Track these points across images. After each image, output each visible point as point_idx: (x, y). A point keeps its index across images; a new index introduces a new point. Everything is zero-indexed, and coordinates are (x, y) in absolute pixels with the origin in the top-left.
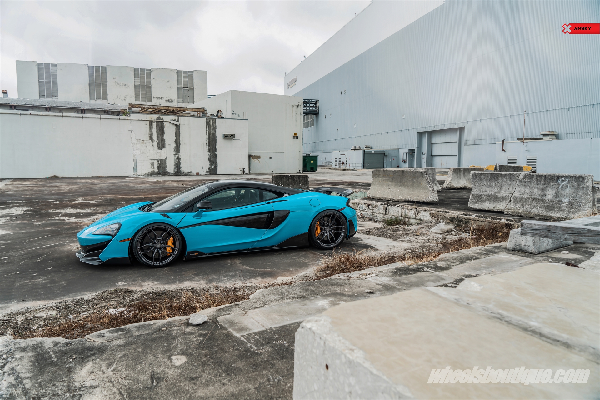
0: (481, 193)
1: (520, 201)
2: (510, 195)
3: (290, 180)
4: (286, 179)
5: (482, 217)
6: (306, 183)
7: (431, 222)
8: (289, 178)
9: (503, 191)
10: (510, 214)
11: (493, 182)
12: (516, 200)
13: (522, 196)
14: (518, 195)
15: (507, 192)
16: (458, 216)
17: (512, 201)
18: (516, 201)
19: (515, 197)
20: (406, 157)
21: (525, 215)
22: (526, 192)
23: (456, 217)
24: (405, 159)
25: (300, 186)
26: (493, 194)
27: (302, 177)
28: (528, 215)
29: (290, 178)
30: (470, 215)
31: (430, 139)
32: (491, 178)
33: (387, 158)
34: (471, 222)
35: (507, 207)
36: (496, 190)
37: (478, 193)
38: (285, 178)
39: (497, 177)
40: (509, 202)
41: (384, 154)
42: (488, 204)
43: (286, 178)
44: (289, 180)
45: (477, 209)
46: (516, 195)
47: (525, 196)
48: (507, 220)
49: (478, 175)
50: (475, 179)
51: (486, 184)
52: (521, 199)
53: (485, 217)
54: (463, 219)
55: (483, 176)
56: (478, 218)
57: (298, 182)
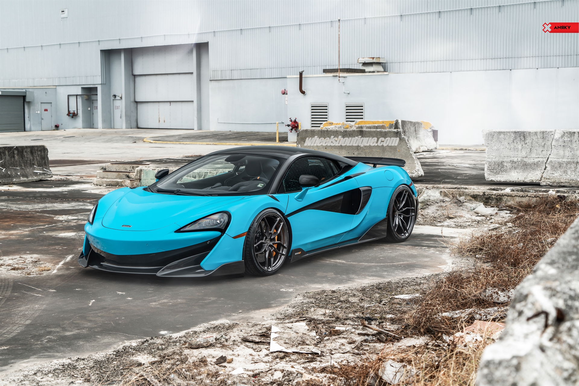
0: (501, 160)
1: (560, 167)
2: (545, 160)
3: (16, 157)
4: (9, 155)
5: (522, 191)
6: (45, 163)
7: (444, 202)
8: (13, 153)
9: (534, 155)
10: (549, 185)
11: (519, 143)
12: (553, 166)
13: (560, 160)
14: (556, 159)
15: (540, 156)
16: (484, 193)
17: (549, 168)
18: (554, 168)
19: (551, 162)
20: (78, 105)
21: (570, 184)
22: (566, 154)
23: (481, 194)
24: (73, 109)
25: (34, 169)
26: (519, 160)
27: (37, 150)
28: (574, 185)
29: (16, 152)
30: (502, 190)
31: (130, 64)
32: (516, 138)
33: (32, 108)
34: (505, 198)
35: (544, 175)
36: (524, 154)
37: (497, 160)
38: (7, 152)
39: (524, 137)
40: (545, 169)
41: (24, 97)
42: (516, 174)
43: (9, 152)
44: (14, 157)
45: (500, 181)
46: (553, 160)
47: (565, 160)
48: (558, 192)
49: (496, 135)
50: (491, 140)
51: (508, 147)
52: (560, 165)
53: (526, 191)
54: (493, 196)
55: (502, 136)
56: (515, 193)
57: (30, 161)
